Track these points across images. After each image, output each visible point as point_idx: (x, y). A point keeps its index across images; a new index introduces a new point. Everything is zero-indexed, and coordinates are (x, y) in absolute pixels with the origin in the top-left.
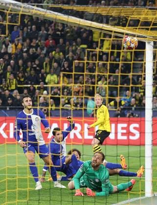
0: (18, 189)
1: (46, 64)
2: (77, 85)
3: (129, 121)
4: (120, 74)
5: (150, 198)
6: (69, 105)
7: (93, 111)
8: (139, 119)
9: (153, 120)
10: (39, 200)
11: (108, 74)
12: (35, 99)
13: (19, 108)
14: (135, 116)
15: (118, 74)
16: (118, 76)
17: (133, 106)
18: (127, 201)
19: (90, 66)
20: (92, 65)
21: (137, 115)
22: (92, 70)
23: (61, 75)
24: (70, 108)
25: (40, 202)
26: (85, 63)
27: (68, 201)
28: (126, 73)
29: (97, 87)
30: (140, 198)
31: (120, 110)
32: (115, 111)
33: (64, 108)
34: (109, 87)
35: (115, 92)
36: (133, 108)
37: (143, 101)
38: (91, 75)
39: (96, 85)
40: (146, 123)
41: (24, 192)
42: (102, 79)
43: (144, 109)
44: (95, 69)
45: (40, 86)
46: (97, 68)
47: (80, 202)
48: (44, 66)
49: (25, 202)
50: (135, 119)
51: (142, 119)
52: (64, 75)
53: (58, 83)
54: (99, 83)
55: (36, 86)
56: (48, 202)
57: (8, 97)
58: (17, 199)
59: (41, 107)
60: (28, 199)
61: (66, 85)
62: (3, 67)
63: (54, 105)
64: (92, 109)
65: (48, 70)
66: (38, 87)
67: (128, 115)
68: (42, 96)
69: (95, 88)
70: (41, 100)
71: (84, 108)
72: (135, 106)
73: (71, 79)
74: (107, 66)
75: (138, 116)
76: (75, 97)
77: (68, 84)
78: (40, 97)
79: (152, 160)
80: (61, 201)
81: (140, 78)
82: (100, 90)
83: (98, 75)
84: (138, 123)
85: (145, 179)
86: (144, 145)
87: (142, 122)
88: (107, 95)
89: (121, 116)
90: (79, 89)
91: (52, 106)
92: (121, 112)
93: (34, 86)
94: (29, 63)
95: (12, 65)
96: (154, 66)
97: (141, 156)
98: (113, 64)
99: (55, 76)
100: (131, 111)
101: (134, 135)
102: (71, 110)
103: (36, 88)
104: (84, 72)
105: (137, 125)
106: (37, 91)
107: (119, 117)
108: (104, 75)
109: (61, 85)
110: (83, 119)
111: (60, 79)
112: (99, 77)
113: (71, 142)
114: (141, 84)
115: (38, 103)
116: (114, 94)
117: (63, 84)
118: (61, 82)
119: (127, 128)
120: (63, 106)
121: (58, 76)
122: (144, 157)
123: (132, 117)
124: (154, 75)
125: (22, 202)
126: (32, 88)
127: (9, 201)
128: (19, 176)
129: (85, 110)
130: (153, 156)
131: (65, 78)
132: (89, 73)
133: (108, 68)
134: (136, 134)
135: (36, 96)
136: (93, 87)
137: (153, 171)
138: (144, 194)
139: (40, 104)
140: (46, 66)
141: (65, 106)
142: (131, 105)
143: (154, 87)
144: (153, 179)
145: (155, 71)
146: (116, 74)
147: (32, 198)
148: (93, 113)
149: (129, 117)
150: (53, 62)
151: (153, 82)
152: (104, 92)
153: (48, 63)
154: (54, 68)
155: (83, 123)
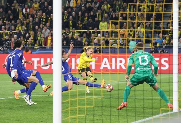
0: (78, 107)
1: (99, 14)
2: (122, 30)
3: (161, 56)
4: (154, 21)
5: (177, 113)
6: (116, 45)
7: (134, 49)
8: (168, 54)
9: (179, 55)
10: (94, 115)
11: (145, 21)
12: (91, 40)
13: (79, 47)
14: (165, 52)
15: (153, 21)
16: (152, 23)
17: (164, 45)
18: (160, 115)
19: (132, 15)
20: (133, 15)
21: (166, 52)
22: (133, 18)
23: (110, 22)
24: (117, 47)
25: (95, 116)
26: (128, 14)
27: (115, 115)
28: (158, 20)
29: (137, 31)
30: (170, 113)
31: (154, 48)
32: (151, 49)
33: (113, 46)
34: (145, 31)
35: (150, 35)
36: (164, 46)
37: (171, 42)
38: (132, 23)
39: (136, 30)
40: (174, 57)
41: (82, 108)
42: (141, 25)
43: (172, 47)
44: (135, 18)
45: (94, 30)
46: (137, 17)
47: (124, 116)
48: (98, 16)
49: (83, 116)
50: (165, 54)
51: (171, 54)
52: (112, 23)
53: (108, 28)
54: (139, 28)
55: (91, 31)
56: (101, 116)
57: (71, 39)
58: (78, 114)
59: (95, 46)
60: (86, 114)
61: (114, 30)
62: (66, 17)
63: (105, 45)
64: (133, 47)
65: (100, 19)
66: (93, 32)
67: (160, 51)
68: (97, 38)
69: (136, 32)
70: (96, 41)
71: (127, 46)
72: (165, 45)
73: (117, 25)
74: (144, 16)
75: (168, 52)
76: (121, 39)
77: (115, 29)
78: (94, 39)
79: (179, 85)
80: (110, 116)
81: (169, 24)
82: (139, 33)
83: (138, 22)
84: (167, 58)
85: (172, 99)
86: (172, 73)
87: (170, 57)
88: (144, 37)
89: (154, 53)
90: (124, 32)
91: (103, 45)
92: (154, 49)
93: (90, 30)
94: (86, 14)
95: (74, 15)
96: (179, 15)
97: (170, 82)
98: (149, 14)
99: (106, 23)
100: (162, 49)
101: (164, 66)
102: (117, 48)
103: (91, 32)
104: (127, 20)
105: (167, 59)
106: (93, 34)
107: (153, 53)
108: (142, 23)
109: (110, 30)
110: (127, 55)
111: (109, 25)
112: (138, 24)
113: (117, 72)
114: (170, 28)
115: (93, 43)
116: (149, 36)
117: (112, 29)
118: (110, 28)
119: (160, 62)
120: (112, 45)
121: (108, 23)
122: (172, 82)
123: (163, 53)
124: (179, 22)
125: (81, 116)
126: (88, 32)
127: (72, 116)
128: (79, 97)
129: (128, 48)
130: (179, 82)
131: (113, 25)
132: (131, 21)
133: (145, 17)
134: (166, 66)
135: (91, 38)
136: (134, 31)
137: (179, 93)
138: (173, 110)
139: (94, 44)
140: (99, 16)
141: (113, 45)
142: (163, 44)
143: (179, 31)
144: (178, 99)
145: (180, 19)
146: (151, 21)
147: (88, 114)
148: (134, 50)
149: (160, 53)
150: (104, 13)
151: (179, 28)
152: (142, 35)
153: (100, 14)
154: (105, 18)
155: (126, 57)
